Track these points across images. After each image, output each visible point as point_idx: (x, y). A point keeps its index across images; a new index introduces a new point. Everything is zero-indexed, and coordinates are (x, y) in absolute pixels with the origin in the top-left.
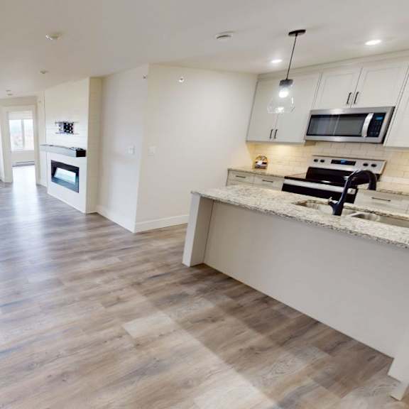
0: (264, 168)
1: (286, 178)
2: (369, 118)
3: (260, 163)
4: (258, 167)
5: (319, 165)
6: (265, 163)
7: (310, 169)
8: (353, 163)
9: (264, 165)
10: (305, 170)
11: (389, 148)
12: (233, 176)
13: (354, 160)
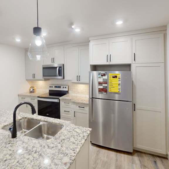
0: (34, 92)
3: (32, 90)
4: (31, 92)
6: (34, 90)
8: (60, 87)
9: (34, 91)
11: (65, 80)
13: (60, 86)
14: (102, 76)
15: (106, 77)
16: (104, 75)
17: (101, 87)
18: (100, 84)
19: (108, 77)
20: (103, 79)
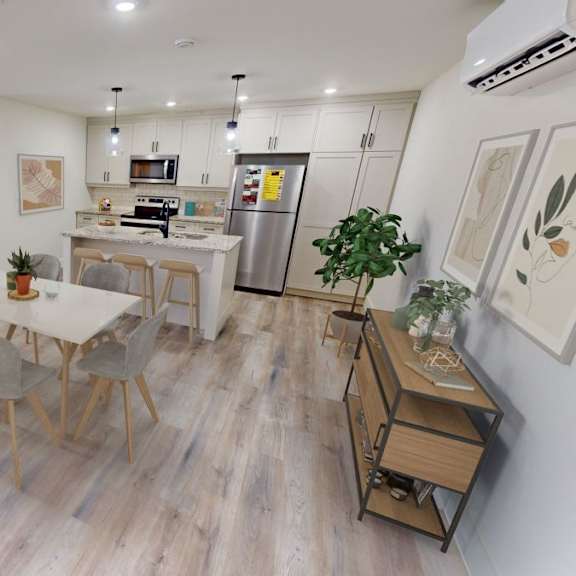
1: (123, 216)
2: (166, 164)
5: (141, 204)
7: (137, 208)
10: (133, 209)
12: (81, 219)
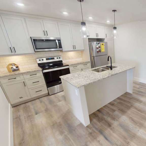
2: (57, 41)
3: (14, 67)
9: (18, 68)
14: (98, 44)
15: (99, 45)
16: (99, 44)
17: (98, 50)
18: (97, 48)
19: (100, 45)
20: (99, 46)
